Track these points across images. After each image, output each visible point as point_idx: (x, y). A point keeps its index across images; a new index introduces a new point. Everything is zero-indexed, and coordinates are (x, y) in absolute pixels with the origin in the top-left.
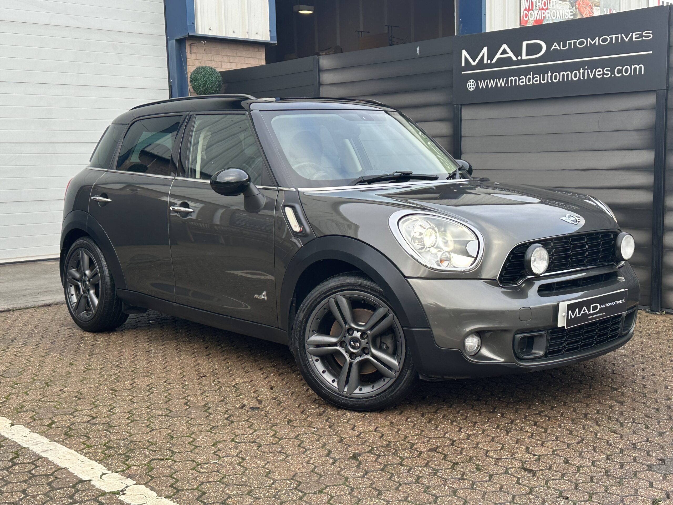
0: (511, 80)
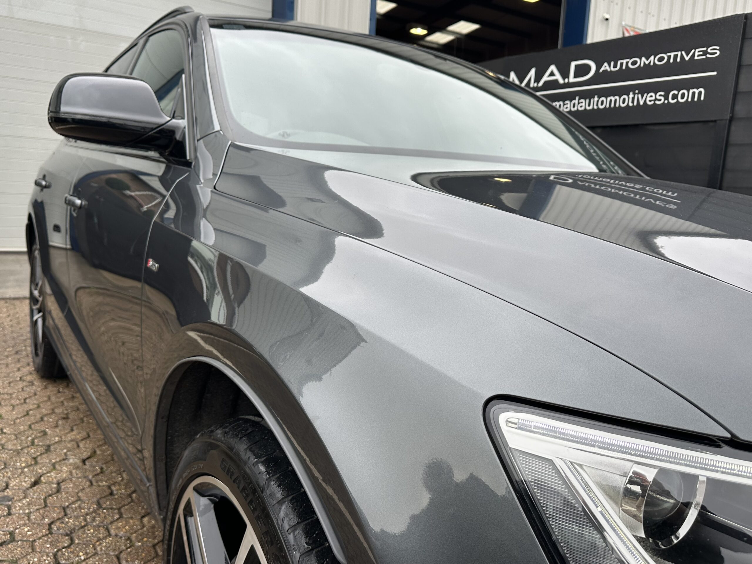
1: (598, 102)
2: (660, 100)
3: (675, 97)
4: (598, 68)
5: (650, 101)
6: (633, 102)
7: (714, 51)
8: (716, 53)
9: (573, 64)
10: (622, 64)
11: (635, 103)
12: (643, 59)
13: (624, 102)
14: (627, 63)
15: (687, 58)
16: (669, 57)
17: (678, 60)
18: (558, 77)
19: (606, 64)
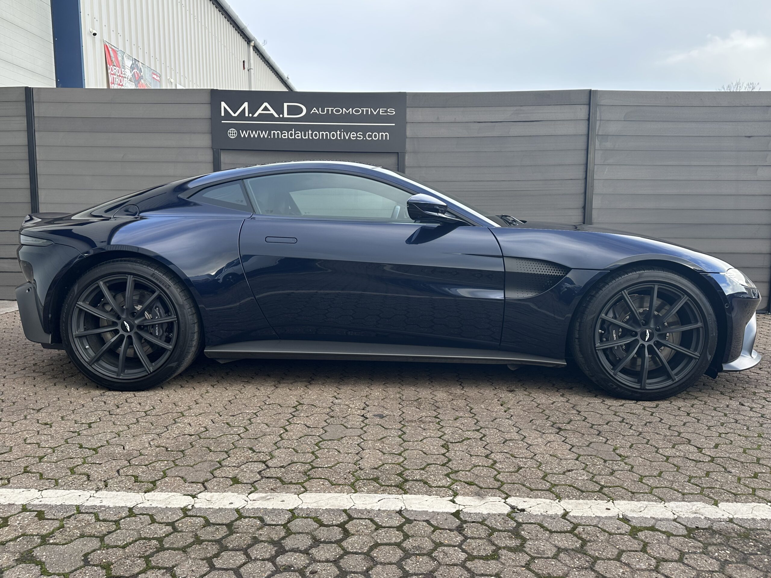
0: (274, 133)
1: (312, 134)
2: (361, 137)
3: (370, 136)
4: (308, 111)
5: (353, 137)
6: (340, 137)
7: (392, 112)
8: (393, 113)
9: (286, 105)
10: (328, 110)
11: (342, 138)
12: (344, 109)
13: (333, 136)
14: (332, 110)
15: (375, 113)
16: (363, 111)
17: (369, 113)
18: (272, 111)
19: (315, 108)
